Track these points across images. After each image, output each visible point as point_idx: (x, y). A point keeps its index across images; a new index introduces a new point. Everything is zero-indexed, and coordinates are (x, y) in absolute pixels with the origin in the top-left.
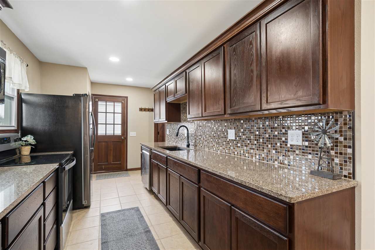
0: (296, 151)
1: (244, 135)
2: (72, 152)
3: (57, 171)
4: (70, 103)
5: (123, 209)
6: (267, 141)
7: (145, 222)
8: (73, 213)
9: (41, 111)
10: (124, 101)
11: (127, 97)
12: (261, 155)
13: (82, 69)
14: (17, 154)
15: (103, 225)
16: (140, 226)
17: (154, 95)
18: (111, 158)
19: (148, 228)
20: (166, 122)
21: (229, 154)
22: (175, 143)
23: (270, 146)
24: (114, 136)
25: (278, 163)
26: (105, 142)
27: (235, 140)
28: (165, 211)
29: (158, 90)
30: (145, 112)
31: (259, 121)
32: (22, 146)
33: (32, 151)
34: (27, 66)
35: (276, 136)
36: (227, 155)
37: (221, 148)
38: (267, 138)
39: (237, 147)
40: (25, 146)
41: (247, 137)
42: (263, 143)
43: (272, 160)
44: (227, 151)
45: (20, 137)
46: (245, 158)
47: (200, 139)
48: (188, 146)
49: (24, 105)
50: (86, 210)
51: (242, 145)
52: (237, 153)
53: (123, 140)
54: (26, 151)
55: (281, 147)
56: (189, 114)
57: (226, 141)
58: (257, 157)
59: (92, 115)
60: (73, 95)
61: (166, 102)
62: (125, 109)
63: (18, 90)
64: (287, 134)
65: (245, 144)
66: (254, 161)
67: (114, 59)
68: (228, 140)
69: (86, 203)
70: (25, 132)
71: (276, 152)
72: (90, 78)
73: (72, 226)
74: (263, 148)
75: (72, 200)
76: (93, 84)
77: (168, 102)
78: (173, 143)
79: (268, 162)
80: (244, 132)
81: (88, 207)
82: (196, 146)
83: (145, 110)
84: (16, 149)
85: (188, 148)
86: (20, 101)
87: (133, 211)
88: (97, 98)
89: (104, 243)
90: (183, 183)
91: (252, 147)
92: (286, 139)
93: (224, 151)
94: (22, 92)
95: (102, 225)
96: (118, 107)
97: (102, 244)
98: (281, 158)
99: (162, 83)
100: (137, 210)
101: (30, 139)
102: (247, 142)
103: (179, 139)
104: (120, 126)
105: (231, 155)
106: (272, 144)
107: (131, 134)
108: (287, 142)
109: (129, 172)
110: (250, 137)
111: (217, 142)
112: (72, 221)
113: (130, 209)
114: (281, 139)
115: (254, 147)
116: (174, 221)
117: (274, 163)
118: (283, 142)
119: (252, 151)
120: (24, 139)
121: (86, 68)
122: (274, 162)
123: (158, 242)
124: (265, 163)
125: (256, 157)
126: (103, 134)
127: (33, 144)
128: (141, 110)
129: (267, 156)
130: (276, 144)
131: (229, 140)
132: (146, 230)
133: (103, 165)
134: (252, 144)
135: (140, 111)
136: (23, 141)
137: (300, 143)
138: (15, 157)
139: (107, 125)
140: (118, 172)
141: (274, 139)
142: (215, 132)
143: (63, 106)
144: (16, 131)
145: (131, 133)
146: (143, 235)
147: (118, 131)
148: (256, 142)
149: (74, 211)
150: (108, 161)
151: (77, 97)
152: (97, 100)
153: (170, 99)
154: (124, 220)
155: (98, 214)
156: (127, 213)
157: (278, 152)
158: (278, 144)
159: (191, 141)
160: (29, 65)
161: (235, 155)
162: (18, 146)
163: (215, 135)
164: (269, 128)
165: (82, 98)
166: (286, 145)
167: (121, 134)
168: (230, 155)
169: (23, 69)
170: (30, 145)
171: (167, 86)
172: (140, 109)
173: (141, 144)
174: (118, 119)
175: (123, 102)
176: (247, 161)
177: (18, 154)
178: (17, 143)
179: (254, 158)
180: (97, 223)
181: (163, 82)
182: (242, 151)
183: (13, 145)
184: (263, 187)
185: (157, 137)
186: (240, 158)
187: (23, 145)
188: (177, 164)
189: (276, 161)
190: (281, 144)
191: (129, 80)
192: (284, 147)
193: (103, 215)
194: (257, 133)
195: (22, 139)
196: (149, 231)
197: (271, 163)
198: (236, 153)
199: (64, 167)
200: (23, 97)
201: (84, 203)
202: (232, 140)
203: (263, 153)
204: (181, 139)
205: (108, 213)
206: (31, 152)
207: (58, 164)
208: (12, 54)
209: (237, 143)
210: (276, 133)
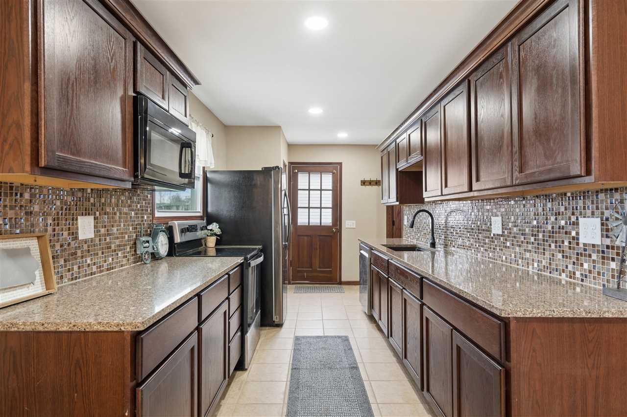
0: (593, 254)
1: (515, 226)
2: (260, 247)
3: (241, 265)
4: (259, 180)
5: (325, 335)
6: (550, 237)
7: (353, 355)
8: (262, 330)
9: (226, 193)
10: (335, 169)
11: (340, 164)
12: (542, 262)
13: (274, 129)
14: (202, 246)
15: (297, 350)
16: (344, 359)
17: (382, 157)
18: (316, 262)
19: (356, 364)
20: (398, 203)
21: (493, 261)
22: (417, 241)
23: (553, 245)
24: (321, 227)
25: (567, 276)
26: (307, 236)
27: (502, 236)
28: (388, 348)
29: (386, 150)
30: (370, 187)
31: (538, 200)
32: (208, 236)
33: (218, 243)
34: (213, 136)
35: (563, 228)
36: (491, 262)
37: (482, 248)
38: (550, 231)
39: (506, 246)
40: (210, 236)
41: (520, 230)
42: (544, 240)
43: (557, 271)
44: (490, 254)
45: (205, 225)
46: (518, 267)
47: (451, 233)
48: (433, 245)
49: (209, 185)
50: (278, 329)
51: (513, 245)
52: (506, 258)
53: (334, 233)
54: (211, 242)
55: (570, 248)
56: (426, 191)
57: (489, 237)
58: (536, 265)
59: (285, 195)
60: (262, 168)
61: (397, 170)
62: (337, 183)
63: (204, 168)
64: (578, 224)
65: (517, 241)
66: (530, 273)
67: (316, 111)
68: (492, 235)
69: (278, 320)
70: (210, 218)
71: (563, 256)
72: (285, 139)
73: (259, 343)
74: (544, 249)
75: (260, 310)
76: (291, 147)
77: (399, 170)
78: (413, 241)
79: (551, 275)
80: (515, 222)
81: (280, 325)
82: (446, 245)
83: (370, 183)
84: (201, 239)
85: (433, 249)
86: (206, 180)
87: (339, 340)
88: (295, 168)
89: (295, 369)
90: (405, 300)
91: (527, 247)
92: (577, 234)
93: (486, 254)
94: (208, 170)
95: (295, 350)
96: (328, 180)
97: (292, 369)
98: (570, 267)
99: (391, 139)
100: (346, 339)
101: (215, 227)
102: (520, 238)
103: (422, 234)
104: (330, 210)
105: (497, 262)
106: (556, 242)
107: (348, 224)
108: (578, 239)
109: (344, 286)
110: (525, 230)
111: (476, 238)
112: (259, 339)
113: (335, 337)
114: (570, 233)
115: (530, 247)
116: (398, 363)
117: (560, 277)
118: (573, 238)
119: (528, 255)
120: (210, 227)
121: (279, 127)
122: (560, 275)
123: (366, 384)
124: (547, 276)
125: (533, 265)
126: (305, 223)
127: (219, 233)
128: (364, 183)
129: (550, 264)
130: (563, 242)
131: (494, 235)
132: (352, 366)
133: (305, 271)
134: (527, 243)
135: (362, 185)
136: (208, 230)
137: (597, 241)
138: (201, 249)
139: (311, 209)
140: (327, 285)
141: (559, 233)
142: (473, 221)
143: (250, 185)
144: (201, 218)
145: (347, 222)
146: (347, 371)
147: (327, 219)
148: (532, 239)
149: (263, 328)
150: (312, 265)
151: (267, 171)
152: (296, 171)
153: (402, 165)
154: (324, 348)
155: (292, 336)
156: (330, 341)
157: (567, 257)
158: (566, 243)
159: (438, 237)
160: (214, 135)
161: (502, 261)
162: (204, 236)
163: (473, 227)
164: (552, 214)
165: (272, 172)
166: (578, 244)
167: (331, 225)
168: (495, 261)
169: (208, 142)
170: (216, 235)
171: (398, 144)
172: (362, 181)
173: (359, 240)
174: (328, 199)
175: (335, 171)
176: (520, 273)
177: (204, 246)
178: (203, 231)
179: (531, 267)
180: (290, 345)
181: (393, 137)
182: (513, 255)
183: (200, 234)
184: (479, 298)
185: (391, 230)
186: (511, 267)
187: (209, 234)
188: (399, 271)
189: (563, 272)
190: (570, 243)
191: (343, 136)
192: (574, 249)
193: (297, 339)
194: (535, 223)
195: (208, 228)
196: (357, 368)
197: (555, 276)
198: (504, 258)
199: (250, 263)
200: (208, 176)
201: (275, 319)
202: (498, 235)
203: (544, 259)
204: (425, 234)
205: (303, 337)
206: (216, 244)
207: (243, 258)
208: (199, 127)
209: (506, 240)
210: (563, 223)
